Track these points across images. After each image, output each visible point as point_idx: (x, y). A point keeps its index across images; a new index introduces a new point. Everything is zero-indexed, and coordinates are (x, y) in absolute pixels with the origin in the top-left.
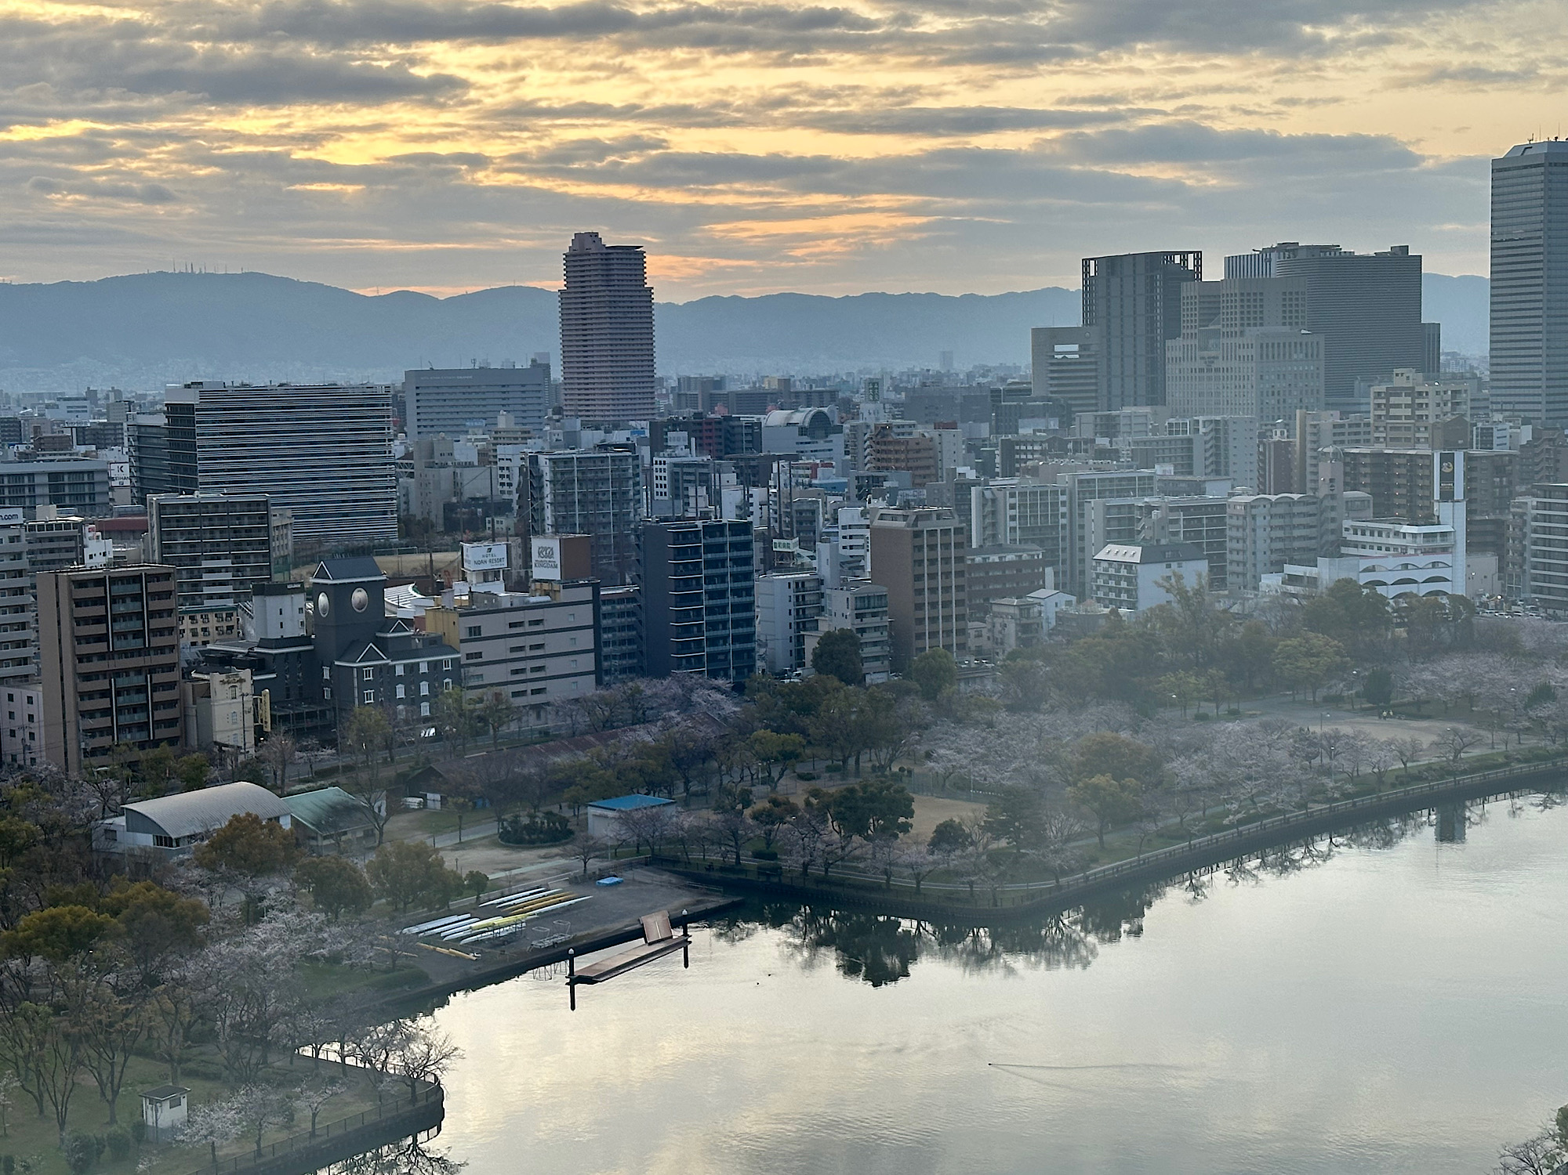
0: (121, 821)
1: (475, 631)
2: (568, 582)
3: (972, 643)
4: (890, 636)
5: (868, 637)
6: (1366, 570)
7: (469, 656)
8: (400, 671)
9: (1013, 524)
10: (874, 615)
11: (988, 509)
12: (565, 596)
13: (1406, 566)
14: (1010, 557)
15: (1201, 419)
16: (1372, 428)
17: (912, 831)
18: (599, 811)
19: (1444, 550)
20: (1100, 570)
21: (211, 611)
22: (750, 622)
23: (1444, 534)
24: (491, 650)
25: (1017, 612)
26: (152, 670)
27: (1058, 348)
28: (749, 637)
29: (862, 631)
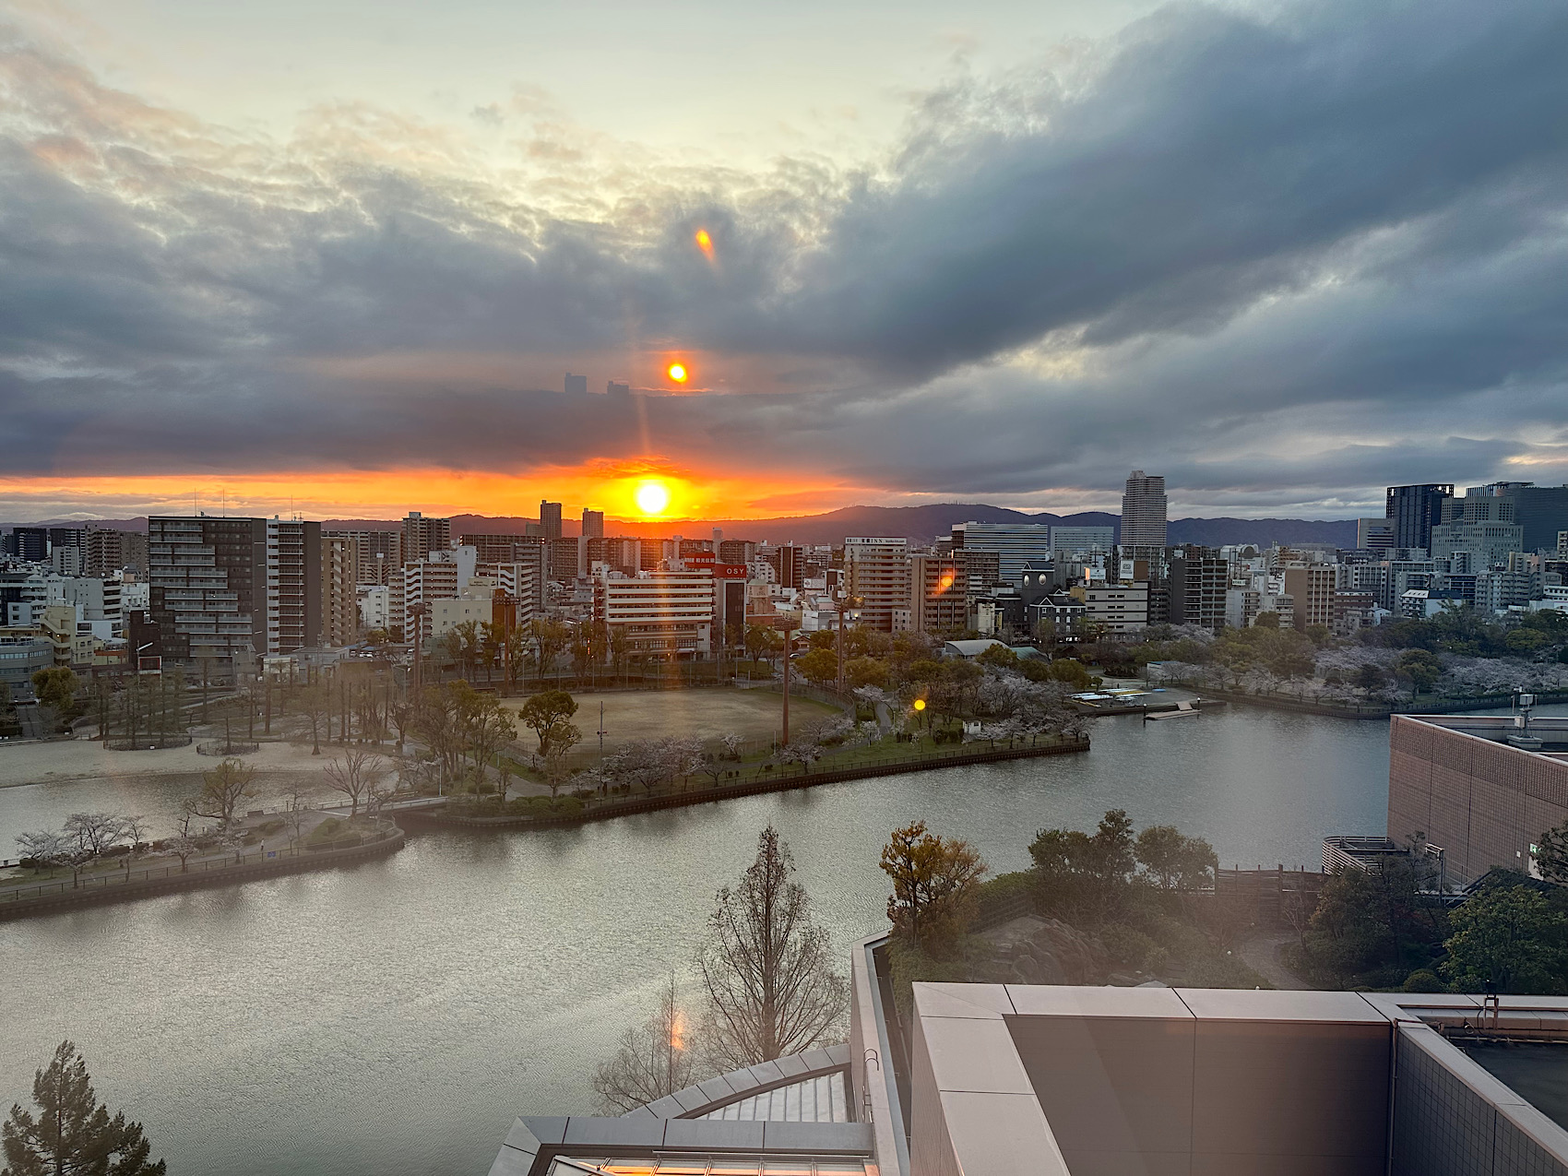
1: (1093, 597)
2: (1137, 579)
3: (1335, 628)
4: (1294, 618)
5: (1283, 618)
7: (1089, 608)
8: (1058, 611)
9: (1356, 582)
10: (1286, 608)
11: (1344, 574)
12: (1135, 586)
14: (1355, 594)
15: (1456, 552)
18: (1154, 666)
20: (1404, 600)
22: (1223, 606)
24: (1098, 606)
26: (955, 600)
28: (1223, 613)
29: (1280, 614)
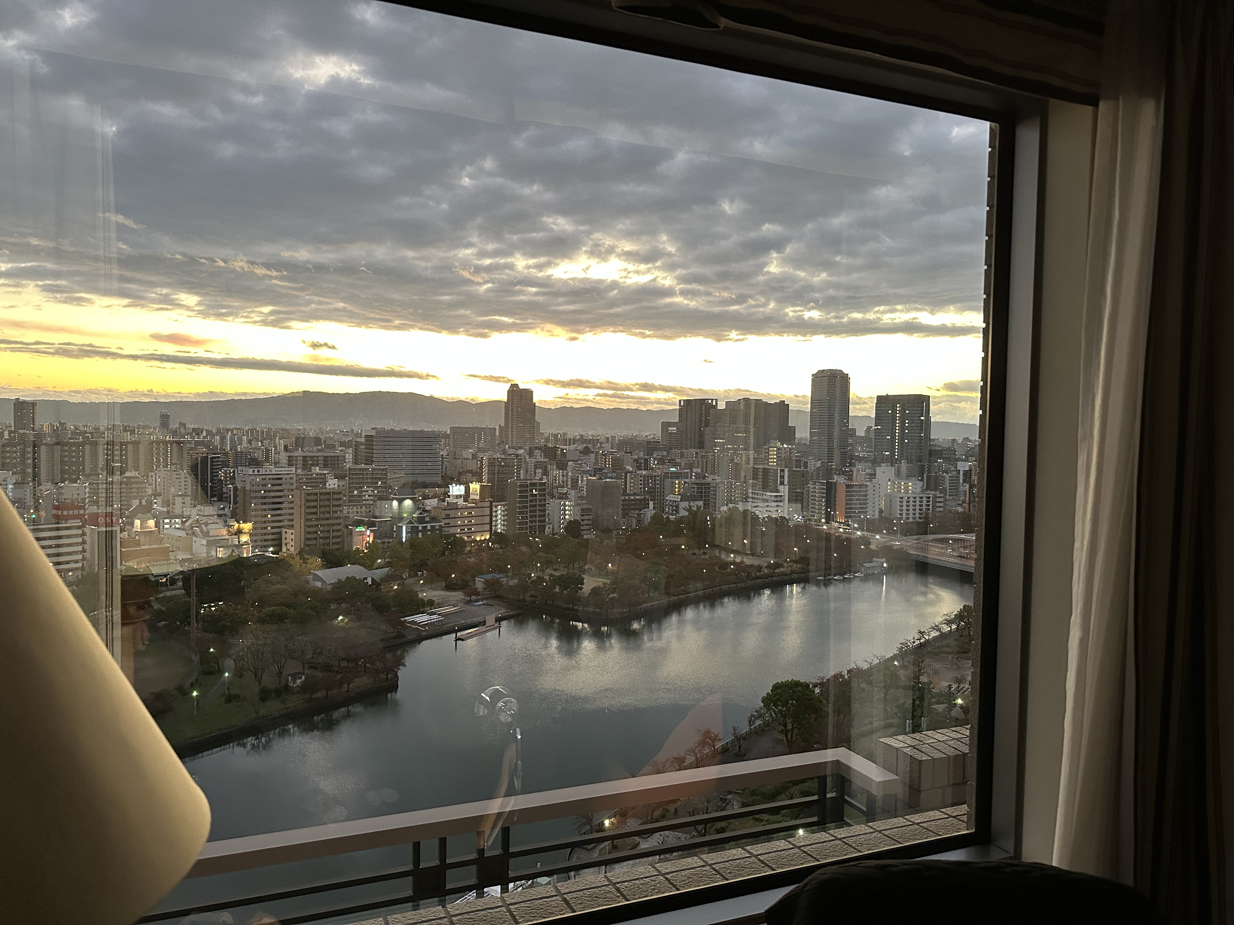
0: (311, 577)
1: (448, 516)
2: (482, 500)
4: (592, 522)
5: (585, 522)
6: (755, 507)
7: (445, 524)
8: (420, 528)
9: (641, 486)
10: (587, 515)
11: (632, 481)
12: (480, 505)
13: (768, 506)
14: (638, 497)
16: (763, 460)
17: (583, 590)
18: (480, 579)
19: (781, 501)
20: (667, 503)
21: (364, 505)
22: (544, 516)
23: (781, 496)
24: (453, 522)
25: (636, 516)
26: (333, 525)
27: (669, 428)
28: (543, 521)
29: (583, 520)
